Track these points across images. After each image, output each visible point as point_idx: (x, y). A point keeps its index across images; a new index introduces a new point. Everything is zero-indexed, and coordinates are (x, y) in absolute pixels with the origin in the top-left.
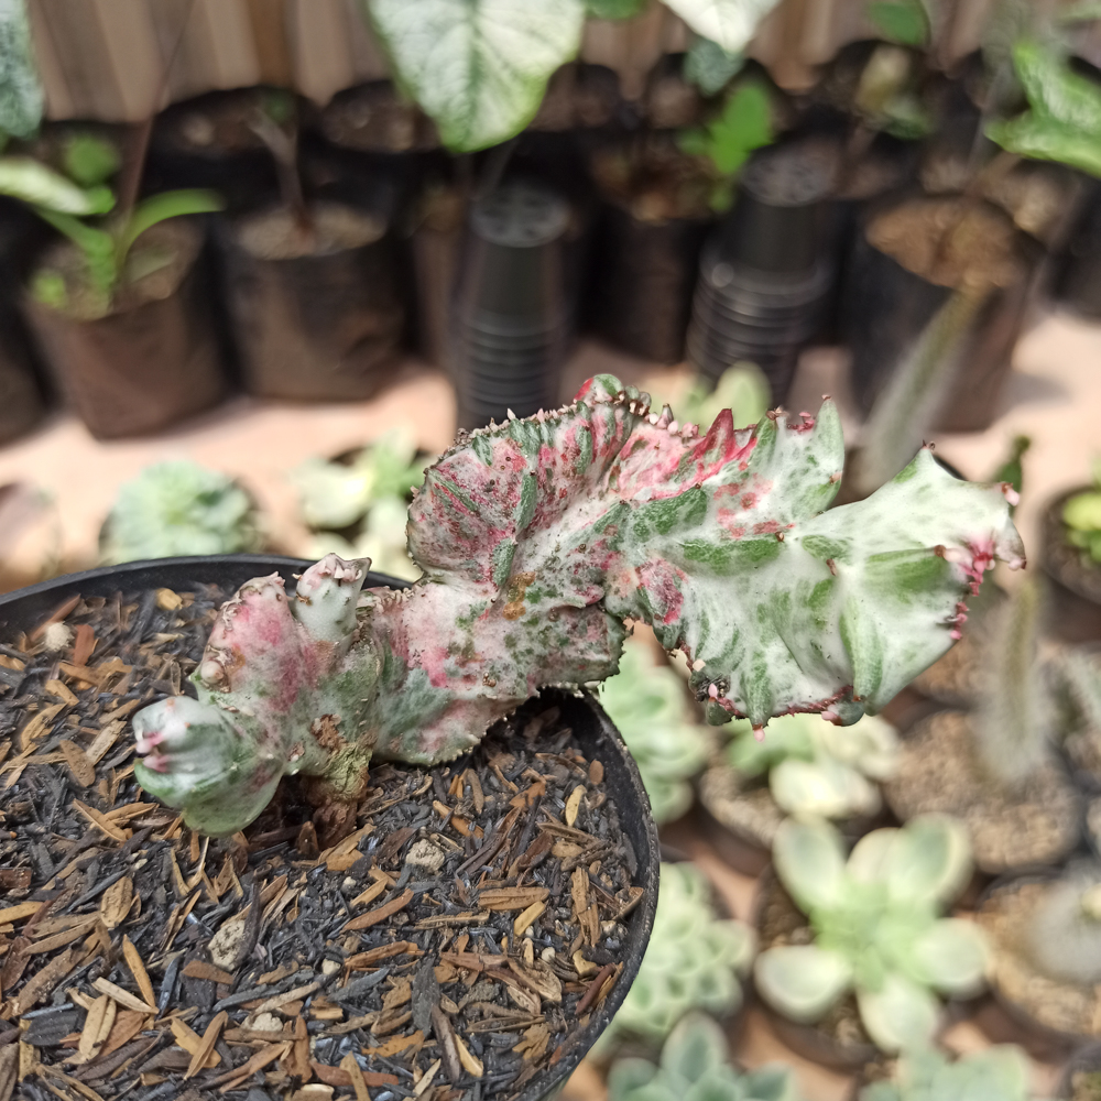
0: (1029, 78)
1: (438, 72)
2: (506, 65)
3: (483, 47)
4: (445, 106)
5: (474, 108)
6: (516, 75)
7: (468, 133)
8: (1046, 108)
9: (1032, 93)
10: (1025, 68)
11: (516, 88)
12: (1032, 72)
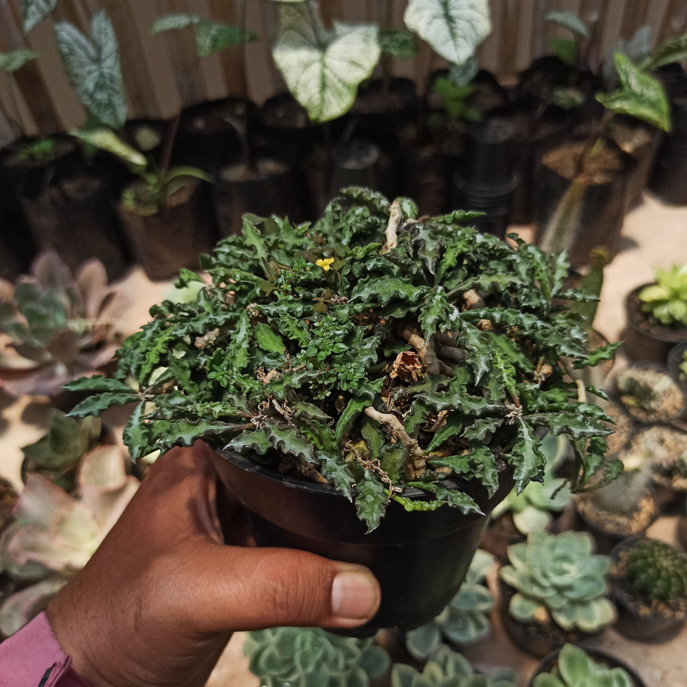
0: (621, 70)
1: (306, 86)
2: (340, 80)
3: (327, 72)
4: (310, 100)
5: (323, 100)
6: (345, 84)
7: (321, 112)
8: (630, 86)
9: (623, 78)
10: (620, 65)
11: (345, 91)
12: (623, 67)
